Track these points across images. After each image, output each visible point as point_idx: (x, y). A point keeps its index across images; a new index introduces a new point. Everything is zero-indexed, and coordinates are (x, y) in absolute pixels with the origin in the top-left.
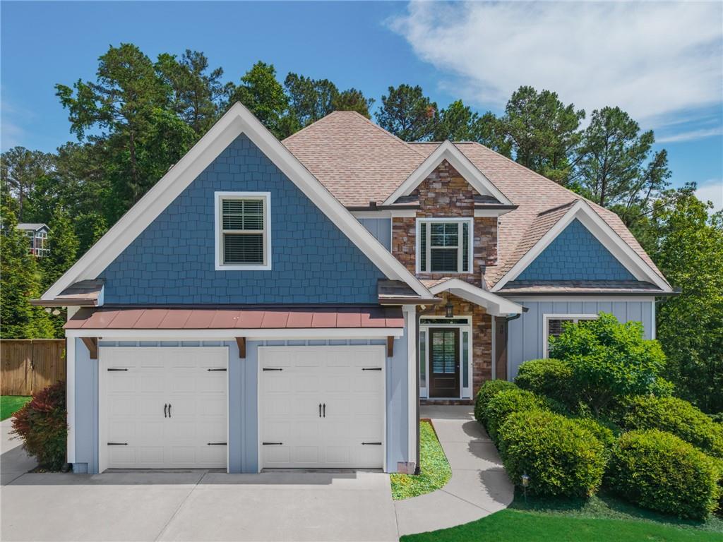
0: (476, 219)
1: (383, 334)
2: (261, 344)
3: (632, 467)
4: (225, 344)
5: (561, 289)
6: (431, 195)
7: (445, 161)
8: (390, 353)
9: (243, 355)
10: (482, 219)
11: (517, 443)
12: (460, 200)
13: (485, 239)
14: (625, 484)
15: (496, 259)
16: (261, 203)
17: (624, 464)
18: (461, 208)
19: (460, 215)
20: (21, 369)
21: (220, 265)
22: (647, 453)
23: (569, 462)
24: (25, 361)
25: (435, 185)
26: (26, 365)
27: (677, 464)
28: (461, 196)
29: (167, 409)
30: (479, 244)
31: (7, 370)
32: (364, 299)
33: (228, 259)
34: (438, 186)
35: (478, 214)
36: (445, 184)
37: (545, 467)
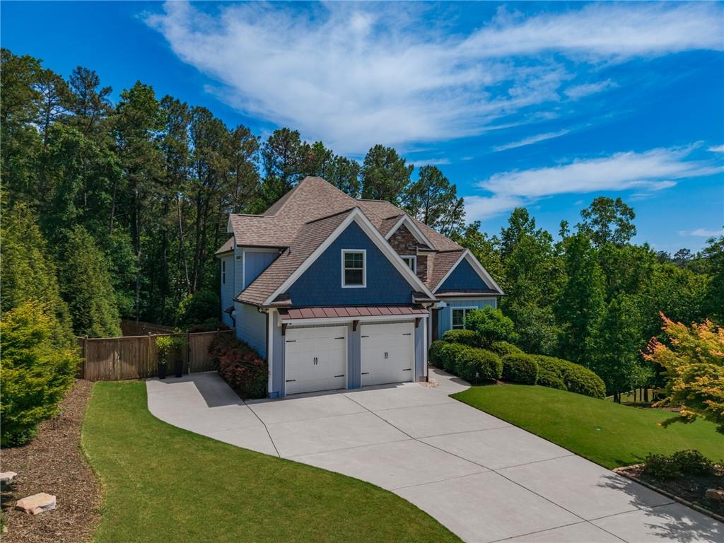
0: (417, 256)
1: (414, 317)
2: (362, 324)
3: (512, 366)
4: (346, 324)
5: (460, 294)
6: (396, 243)
7: (403, 224)
8: (417, 326)
9: (354, 329)
10: (420, 256)
11: (472, 361)
12: (410, 246)
13: (422, 267)
14: (510, 374)
15: (426, 279)
16: (361, 255)
17: (509, 366)
18: (411, 250)
19: (410, 254)
20: (109, 360)
21: (343, 286)
22: (516, 360)
23: (493, 365)
24: (112, 355)
25: (398, 237)
26: (114, 357)
27: (527, 363)
28: (411, 244)
29: (316, 360)
30: (419, 270)
31: (98, 361)
32: (404, 301)
33: (347, 282)
34: (399, 238)
35: (418, 254)
36: (403, 237)
37: (485, 368)
